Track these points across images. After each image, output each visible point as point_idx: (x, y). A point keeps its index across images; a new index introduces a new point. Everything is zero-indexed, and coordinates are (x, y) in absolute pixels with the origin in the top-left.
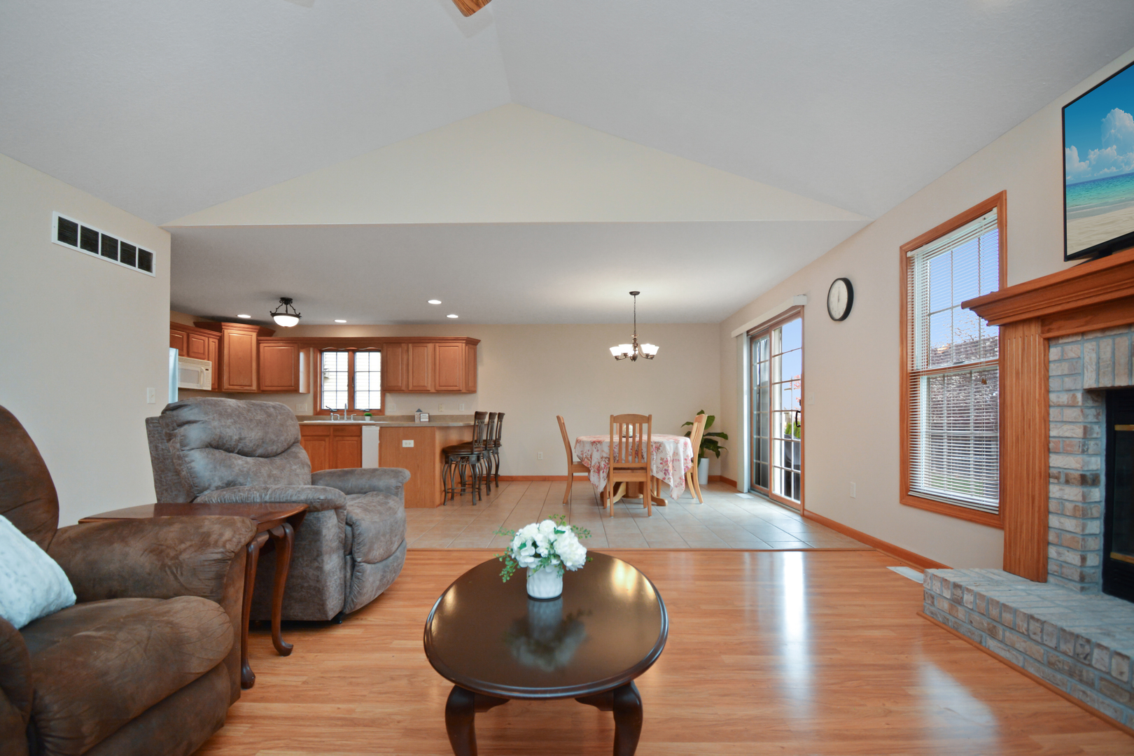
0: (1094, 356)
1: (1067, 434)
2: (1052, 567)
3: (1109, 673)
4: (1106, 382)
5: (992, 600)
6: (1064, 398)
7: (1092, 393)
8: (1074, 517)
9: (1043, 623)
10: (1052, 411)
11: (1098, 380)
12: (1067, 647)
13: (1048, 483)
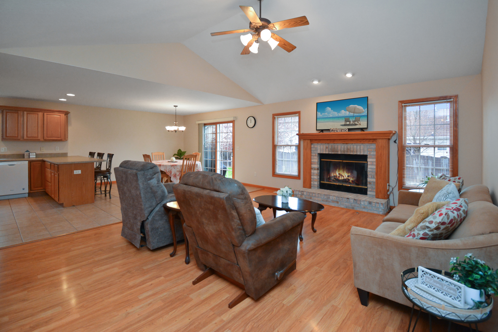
0: (320, 148)
1: (315, 161)
2: (312, 185)
3: (333, 199)
4: (322, 152)
5: (311, 192)
6: (314, 154)
7: (318, 154)
8: (316, 176)
9: (321, 194)
10: (312, 157)
11: (320, 152)
12: (325, 197)
13: (311, 170)
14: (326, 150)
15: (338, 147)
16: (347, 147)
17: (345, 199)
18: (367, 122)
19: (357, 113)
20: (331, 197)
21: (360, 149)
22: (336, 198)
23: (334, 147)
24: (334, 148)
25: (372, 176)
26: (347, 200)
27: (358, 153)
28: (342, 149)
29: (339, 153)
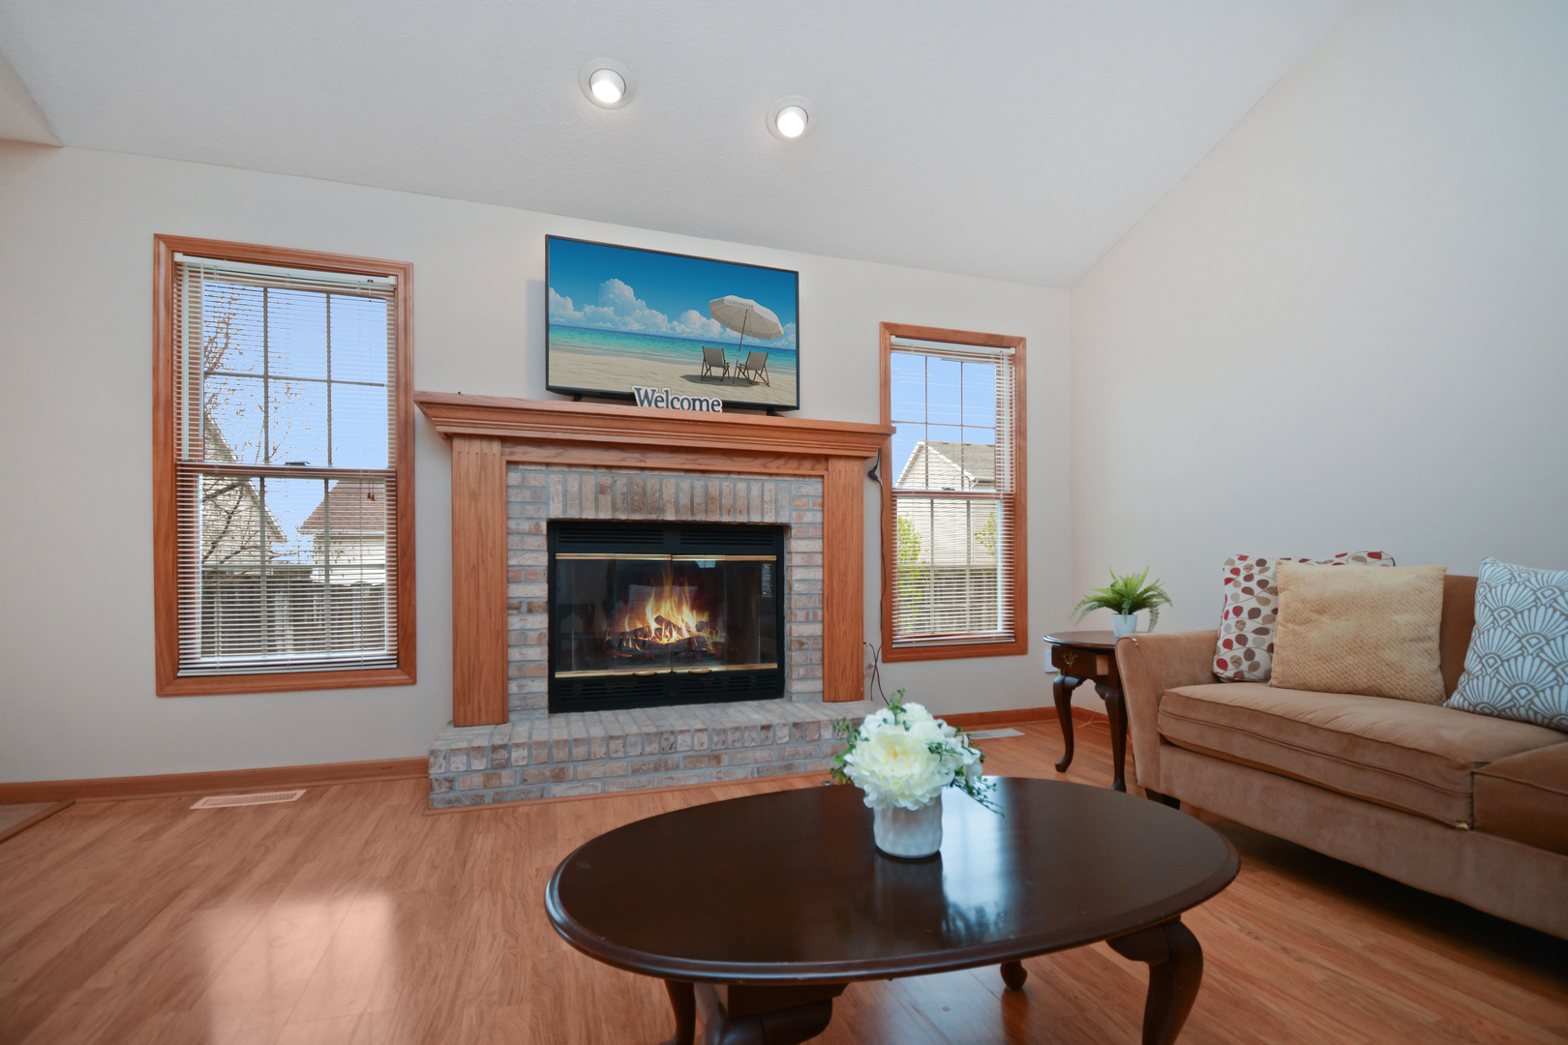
0: (560, 488)
1: (529, 563)
2: (514, 702)
4: (574, 514)
6: (525, 526)
7: (551, 522)
8: (538, 645)
10: (511, 538)
11: (564, 511)
13: (507, 614)
14: (597, 501)
15: (661, 485)
16: (706, 487)
17: (754, 735)
18: (795, 378)
19: (755, 335)
20: (680, 739)
21: (762, 500)
22: (710, 739)
23: (644, 489)
24: (644, 494)
25: (808, 614)
26: (763, 734)
27: (756, 518)
28: (684, 500)
29: (670, 517)
